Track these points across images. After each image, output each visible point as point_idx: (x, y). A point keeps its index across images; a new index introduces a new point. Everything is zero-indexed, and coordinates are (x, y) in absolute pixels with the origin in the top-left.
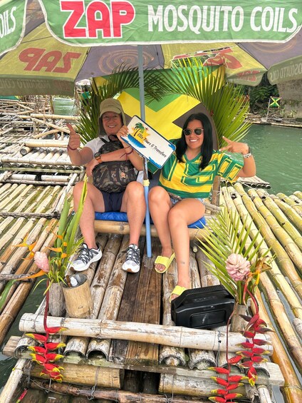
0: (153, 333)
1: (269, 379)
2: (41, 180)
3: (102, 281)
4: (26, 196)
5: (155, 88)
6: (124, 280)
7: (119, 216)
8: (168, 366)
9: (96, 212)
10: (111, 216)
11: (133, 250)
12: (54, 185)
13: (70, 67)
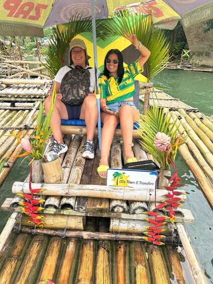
0: (105, 191)
1: (184, 218)
2: (15, 107)
3: (68, 164)
4: (4, 117)
5: (101, 32)
6: (84, 163)
7: (79, 123)
8: (115, 212)
9: (62, 120)
10: (73, 122)
11: (90, 144)
12: (25, 110)
13: (40, 16)
